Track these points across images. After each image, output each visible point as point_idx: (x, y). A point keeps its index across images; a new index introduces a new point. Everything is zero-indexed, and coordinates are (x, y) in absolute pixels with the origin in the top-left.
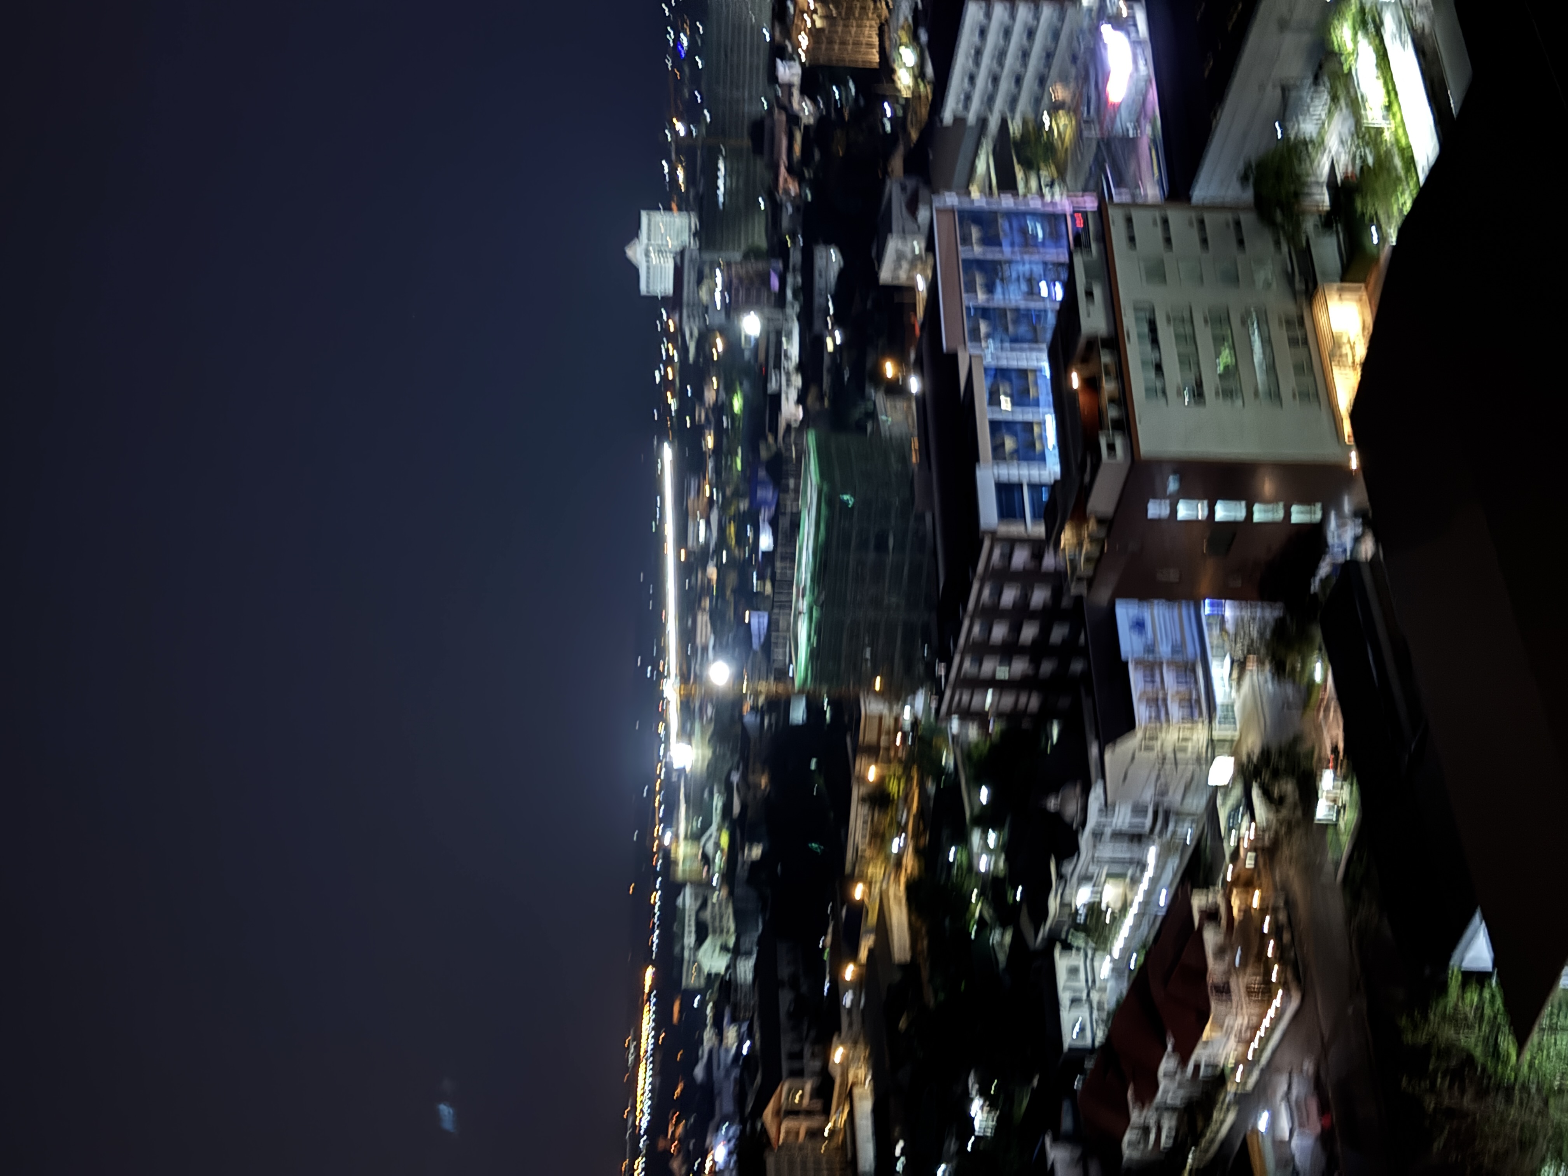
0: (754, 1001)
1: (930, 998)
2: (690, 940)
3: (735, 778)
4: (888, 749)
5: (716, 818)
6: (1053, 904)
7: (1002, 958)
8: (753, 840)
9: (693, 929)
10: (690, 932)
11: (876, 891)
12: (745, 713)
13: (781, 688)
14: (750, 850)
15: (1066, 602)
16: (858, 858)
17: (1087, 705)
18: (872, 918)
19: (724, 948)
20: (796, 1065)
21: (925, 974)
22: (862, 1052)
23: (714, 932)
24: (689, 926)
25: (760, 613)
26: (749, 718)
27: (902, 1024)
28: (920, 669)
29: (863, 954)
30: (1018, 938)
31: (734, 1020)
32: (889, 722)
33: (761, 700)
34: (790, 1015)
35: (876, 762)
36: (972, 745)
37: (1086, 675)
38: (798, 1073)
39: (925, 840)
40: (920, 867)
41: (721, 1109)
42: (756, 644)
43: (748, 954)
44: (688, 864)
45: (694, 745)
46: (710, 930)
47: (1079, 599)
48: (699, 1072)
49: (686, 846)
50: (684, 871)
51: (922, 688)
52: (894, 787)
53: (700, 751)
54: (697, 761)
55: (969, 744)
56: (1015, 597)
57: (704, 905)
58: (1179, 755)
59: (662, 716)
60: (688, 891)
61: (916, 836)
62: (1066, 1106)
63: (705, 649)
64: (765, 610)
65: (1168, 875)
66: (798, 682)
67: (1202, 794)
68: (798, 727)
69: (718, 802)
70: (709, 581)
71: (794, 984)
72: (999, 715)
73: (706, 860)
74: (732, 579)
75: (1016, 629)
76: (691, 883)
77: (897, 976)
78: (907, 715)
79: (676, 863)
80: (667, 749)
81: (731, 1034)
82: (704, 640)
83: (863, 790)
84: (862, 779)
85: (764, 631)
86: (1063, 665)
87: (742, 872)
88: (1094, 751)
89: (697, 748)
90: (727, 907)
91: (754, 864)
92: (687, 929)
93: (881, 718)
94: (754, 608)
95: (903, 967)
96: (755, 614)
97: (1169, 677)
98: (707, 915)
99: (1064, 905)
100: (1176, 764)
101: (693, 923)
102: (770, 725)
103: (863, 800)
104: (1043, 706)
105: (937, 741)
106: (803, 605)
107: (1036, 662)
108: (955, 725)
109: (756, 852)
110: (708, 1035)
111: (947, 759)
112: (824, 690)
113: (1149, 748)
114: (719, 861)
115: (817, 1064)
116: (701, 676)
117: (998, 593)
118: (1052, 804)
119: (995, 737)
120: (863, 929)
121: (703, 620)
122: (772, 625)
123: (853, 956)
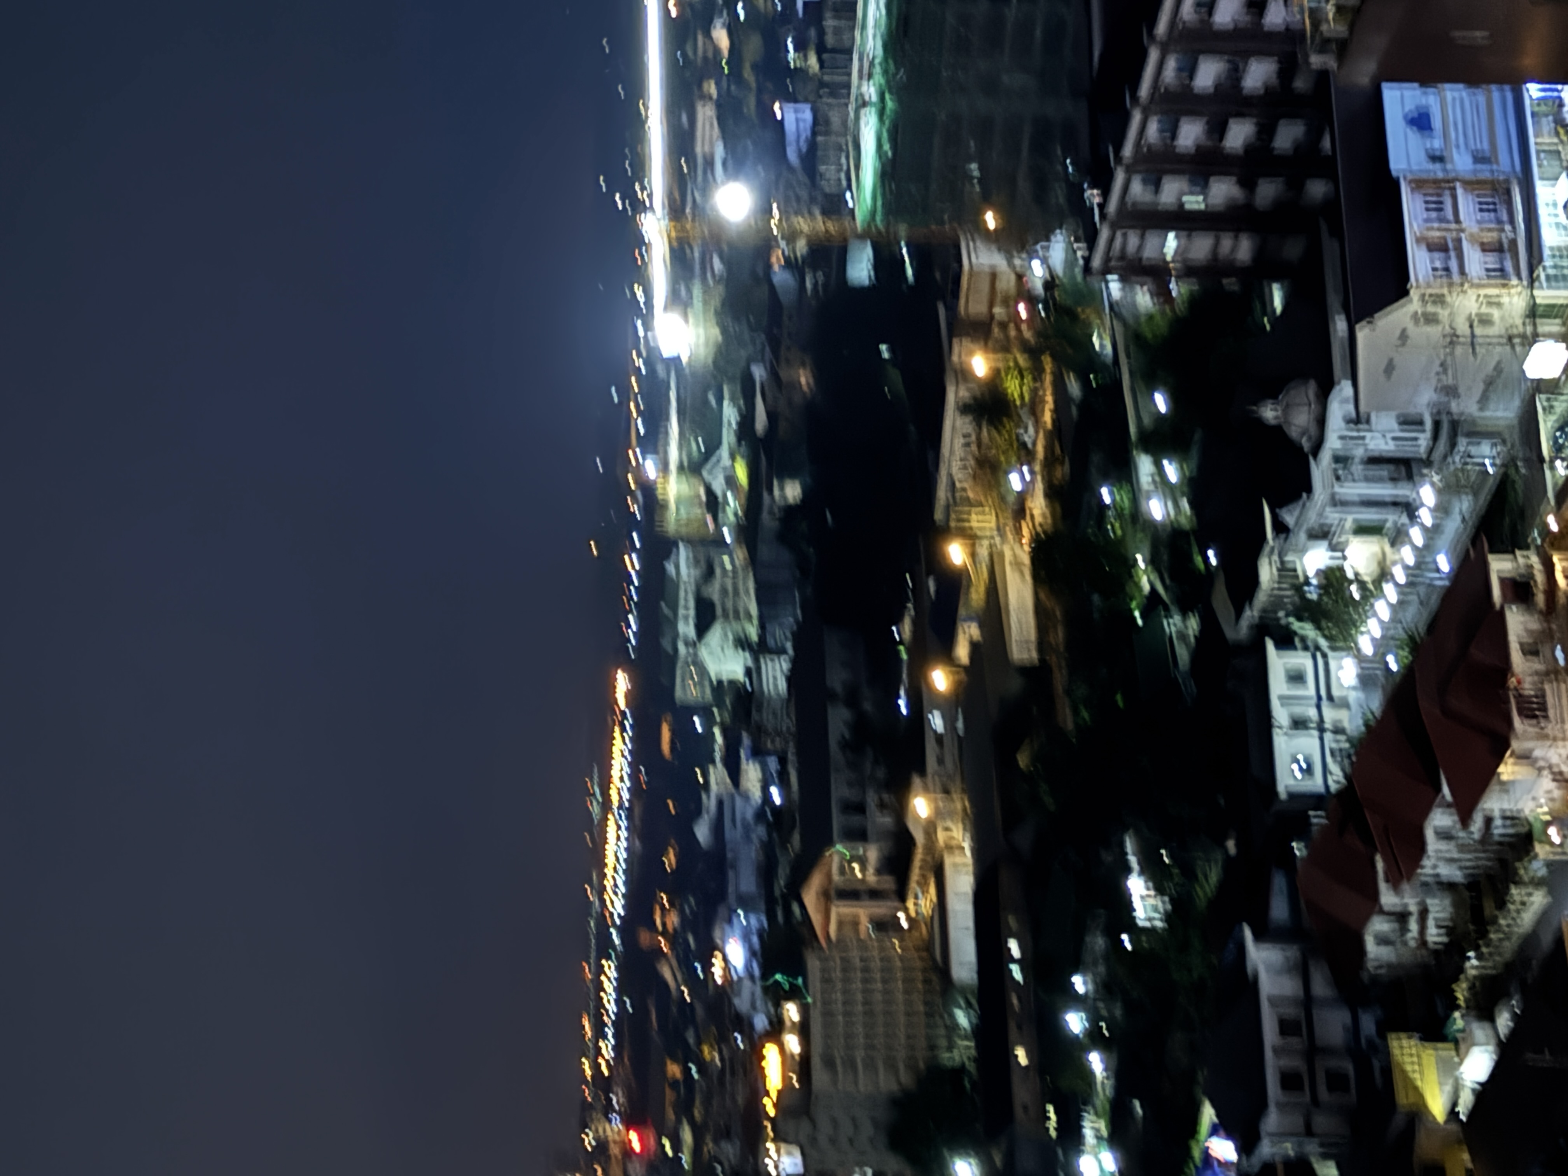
0: (788, 723)
1: (1067, 719)
2: (687, 628)
3: (759, 372)
4: (1003, 326)
5: (728, 437)
6: (1267, 572)
7: (1183, 654)
8: (785, 472)
9: (692, 612)
10: (686, 618)
11: (983, 552)
12: (776, 268)
13: (832, 226)
14: (782, 489)
15: (1300, 84)
16: (957, 500)
17: (1330, 248)
18: (977, 595)
19: (742, 643)
20: (855, 820)
21: (1059, 680)
22: (960, 802)
23: (726, 616)
24: (686, 608)
25: (799, 106)
26: (780, 276)
27: (1023, 760)
28: (1059, 195)
29: (962, 652)
30: (1210, 624)
31: (757, 753)
32: (1007, 282)
33: (801, 246)
34: (845, 745)
35: (986, 349)
36: (1143, 319)
37: (1330, 206)
38: (857, 835)
39: (1061, 472)
40: (1053, 514)
41: (737, 885)
42: (792, 155)
43: (781, 651)
44: (683, 511)
45: (691, 320)
46: (719, 611)
47: (1323, 75)
48: (702, 832)
49: (678, 482)
50: (677, 520)
51: (1061, 228)
52: (1013, 387)
53: (701, 331)
54: (697, 346)
55: (1137, 316)
56: (1218, 77)
57: (709, 573)
58: (1478, 331)
59: (640, 274)
60: (683, 553)
61: (1049, 463)
62: (1279, 883)
63: (709, 163)
64: (806, 101)
65: (1453, 526)
66: (860, 216)
67: (1513, 394)
68: (860, 291)
69: (730, 414)
70: (717, 51)
71: (852, 700)
72: (1189, 271)
73: (713, 504)
74: (754, 46)
75: (1218, 129)
76: (689, 541)
77: (1015, 684)
78: (1037, 269)
79: (664, 506)
80: (647, 327)
81: (752, 773)
82: (707, 149)
83: (964, 393)
84: (965, 374)
85: (806, 133)
86: (1296, 185)
87: (768, 521)
88: (1340, 325)
89: (697, 325)
90: (745, 579)
91: (790, 512)
92: (681, 612)
93: (994, 276)
94: (790, 98)
95: (1025, 671)
96: (790, 107)
97: (1467, 204)
98: (714, 592)
99: (1286, 571)
100: (1473, 344)
101: (692, 604)
102: (815, 285)
103: (965, 409)
104: (1259, 254)
105: (1086, 313)
106: (870, 91)
107: (1248, 184)
108: (1115, 287)
109: (792, 491)
110: (717, 775)
111: (1101, 342)
112: (902, 230)
113: (1431, 319)
114: (733, 505)
115: (886, 820)
116: (704, 209)
117: (1189, 70)
118: (1269, 413)
119: (1180, 306)
120: (962, 612)
121: (706, 114)
122: (820, 124)
123: (946, 655)
